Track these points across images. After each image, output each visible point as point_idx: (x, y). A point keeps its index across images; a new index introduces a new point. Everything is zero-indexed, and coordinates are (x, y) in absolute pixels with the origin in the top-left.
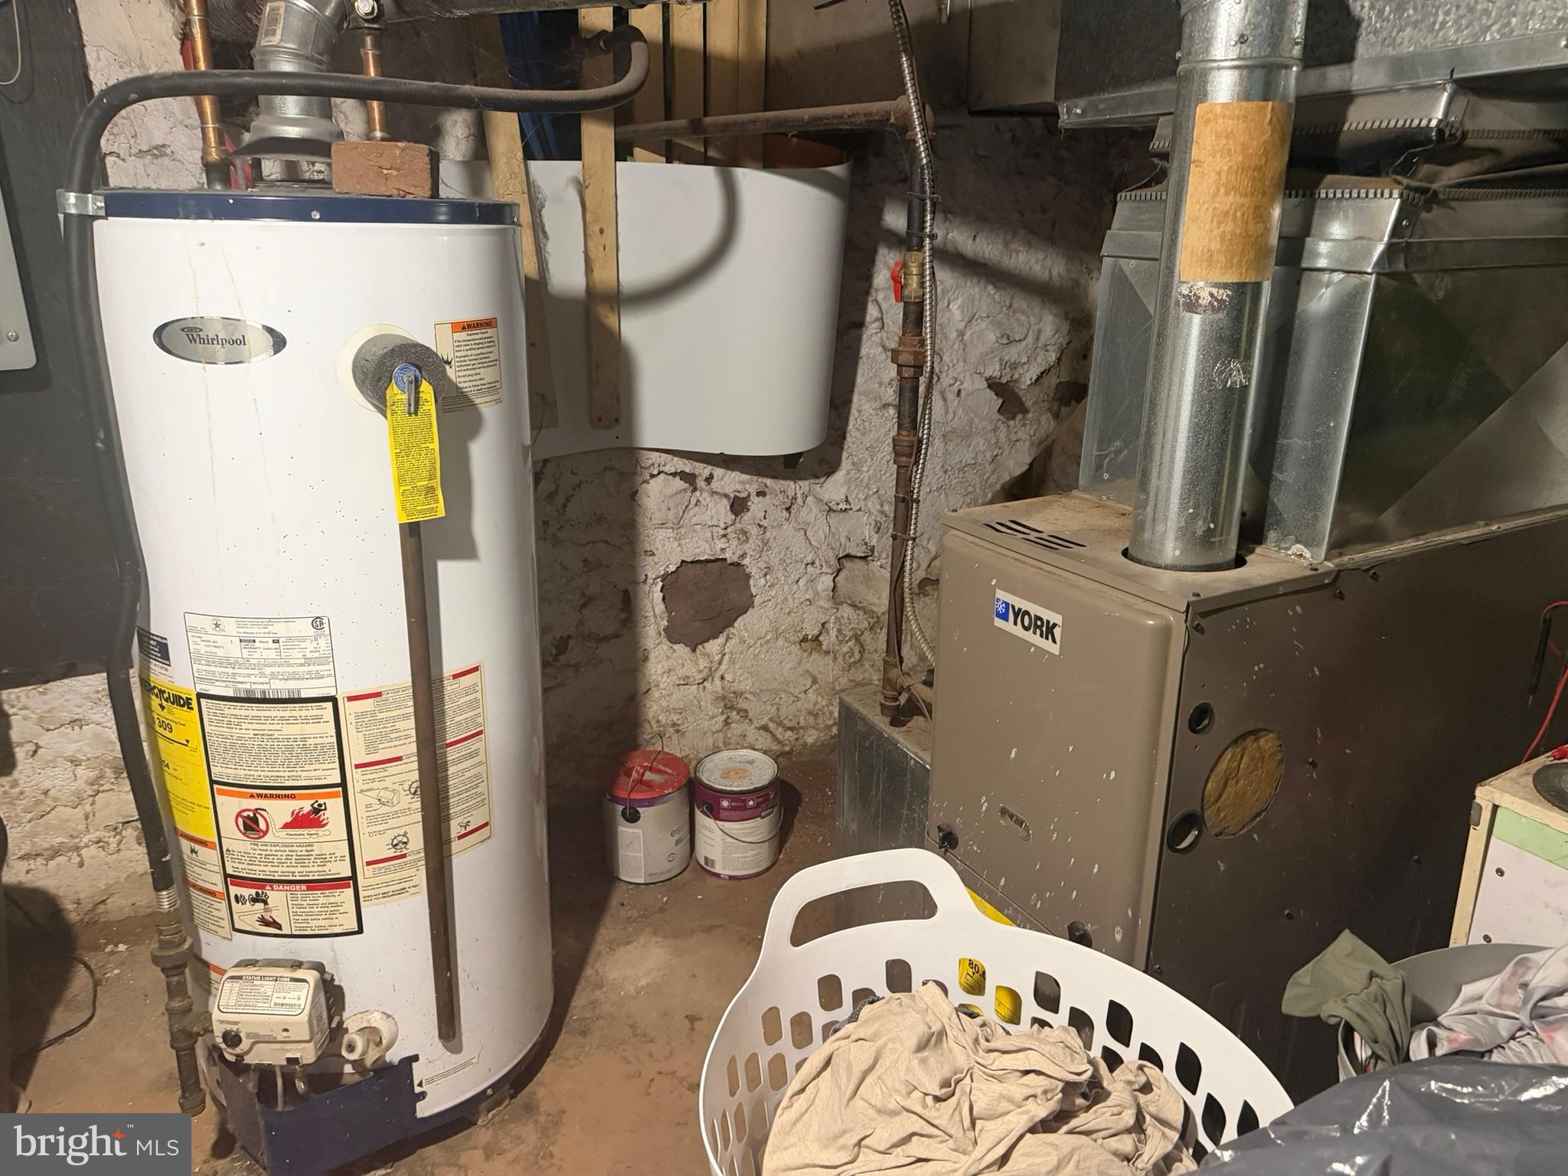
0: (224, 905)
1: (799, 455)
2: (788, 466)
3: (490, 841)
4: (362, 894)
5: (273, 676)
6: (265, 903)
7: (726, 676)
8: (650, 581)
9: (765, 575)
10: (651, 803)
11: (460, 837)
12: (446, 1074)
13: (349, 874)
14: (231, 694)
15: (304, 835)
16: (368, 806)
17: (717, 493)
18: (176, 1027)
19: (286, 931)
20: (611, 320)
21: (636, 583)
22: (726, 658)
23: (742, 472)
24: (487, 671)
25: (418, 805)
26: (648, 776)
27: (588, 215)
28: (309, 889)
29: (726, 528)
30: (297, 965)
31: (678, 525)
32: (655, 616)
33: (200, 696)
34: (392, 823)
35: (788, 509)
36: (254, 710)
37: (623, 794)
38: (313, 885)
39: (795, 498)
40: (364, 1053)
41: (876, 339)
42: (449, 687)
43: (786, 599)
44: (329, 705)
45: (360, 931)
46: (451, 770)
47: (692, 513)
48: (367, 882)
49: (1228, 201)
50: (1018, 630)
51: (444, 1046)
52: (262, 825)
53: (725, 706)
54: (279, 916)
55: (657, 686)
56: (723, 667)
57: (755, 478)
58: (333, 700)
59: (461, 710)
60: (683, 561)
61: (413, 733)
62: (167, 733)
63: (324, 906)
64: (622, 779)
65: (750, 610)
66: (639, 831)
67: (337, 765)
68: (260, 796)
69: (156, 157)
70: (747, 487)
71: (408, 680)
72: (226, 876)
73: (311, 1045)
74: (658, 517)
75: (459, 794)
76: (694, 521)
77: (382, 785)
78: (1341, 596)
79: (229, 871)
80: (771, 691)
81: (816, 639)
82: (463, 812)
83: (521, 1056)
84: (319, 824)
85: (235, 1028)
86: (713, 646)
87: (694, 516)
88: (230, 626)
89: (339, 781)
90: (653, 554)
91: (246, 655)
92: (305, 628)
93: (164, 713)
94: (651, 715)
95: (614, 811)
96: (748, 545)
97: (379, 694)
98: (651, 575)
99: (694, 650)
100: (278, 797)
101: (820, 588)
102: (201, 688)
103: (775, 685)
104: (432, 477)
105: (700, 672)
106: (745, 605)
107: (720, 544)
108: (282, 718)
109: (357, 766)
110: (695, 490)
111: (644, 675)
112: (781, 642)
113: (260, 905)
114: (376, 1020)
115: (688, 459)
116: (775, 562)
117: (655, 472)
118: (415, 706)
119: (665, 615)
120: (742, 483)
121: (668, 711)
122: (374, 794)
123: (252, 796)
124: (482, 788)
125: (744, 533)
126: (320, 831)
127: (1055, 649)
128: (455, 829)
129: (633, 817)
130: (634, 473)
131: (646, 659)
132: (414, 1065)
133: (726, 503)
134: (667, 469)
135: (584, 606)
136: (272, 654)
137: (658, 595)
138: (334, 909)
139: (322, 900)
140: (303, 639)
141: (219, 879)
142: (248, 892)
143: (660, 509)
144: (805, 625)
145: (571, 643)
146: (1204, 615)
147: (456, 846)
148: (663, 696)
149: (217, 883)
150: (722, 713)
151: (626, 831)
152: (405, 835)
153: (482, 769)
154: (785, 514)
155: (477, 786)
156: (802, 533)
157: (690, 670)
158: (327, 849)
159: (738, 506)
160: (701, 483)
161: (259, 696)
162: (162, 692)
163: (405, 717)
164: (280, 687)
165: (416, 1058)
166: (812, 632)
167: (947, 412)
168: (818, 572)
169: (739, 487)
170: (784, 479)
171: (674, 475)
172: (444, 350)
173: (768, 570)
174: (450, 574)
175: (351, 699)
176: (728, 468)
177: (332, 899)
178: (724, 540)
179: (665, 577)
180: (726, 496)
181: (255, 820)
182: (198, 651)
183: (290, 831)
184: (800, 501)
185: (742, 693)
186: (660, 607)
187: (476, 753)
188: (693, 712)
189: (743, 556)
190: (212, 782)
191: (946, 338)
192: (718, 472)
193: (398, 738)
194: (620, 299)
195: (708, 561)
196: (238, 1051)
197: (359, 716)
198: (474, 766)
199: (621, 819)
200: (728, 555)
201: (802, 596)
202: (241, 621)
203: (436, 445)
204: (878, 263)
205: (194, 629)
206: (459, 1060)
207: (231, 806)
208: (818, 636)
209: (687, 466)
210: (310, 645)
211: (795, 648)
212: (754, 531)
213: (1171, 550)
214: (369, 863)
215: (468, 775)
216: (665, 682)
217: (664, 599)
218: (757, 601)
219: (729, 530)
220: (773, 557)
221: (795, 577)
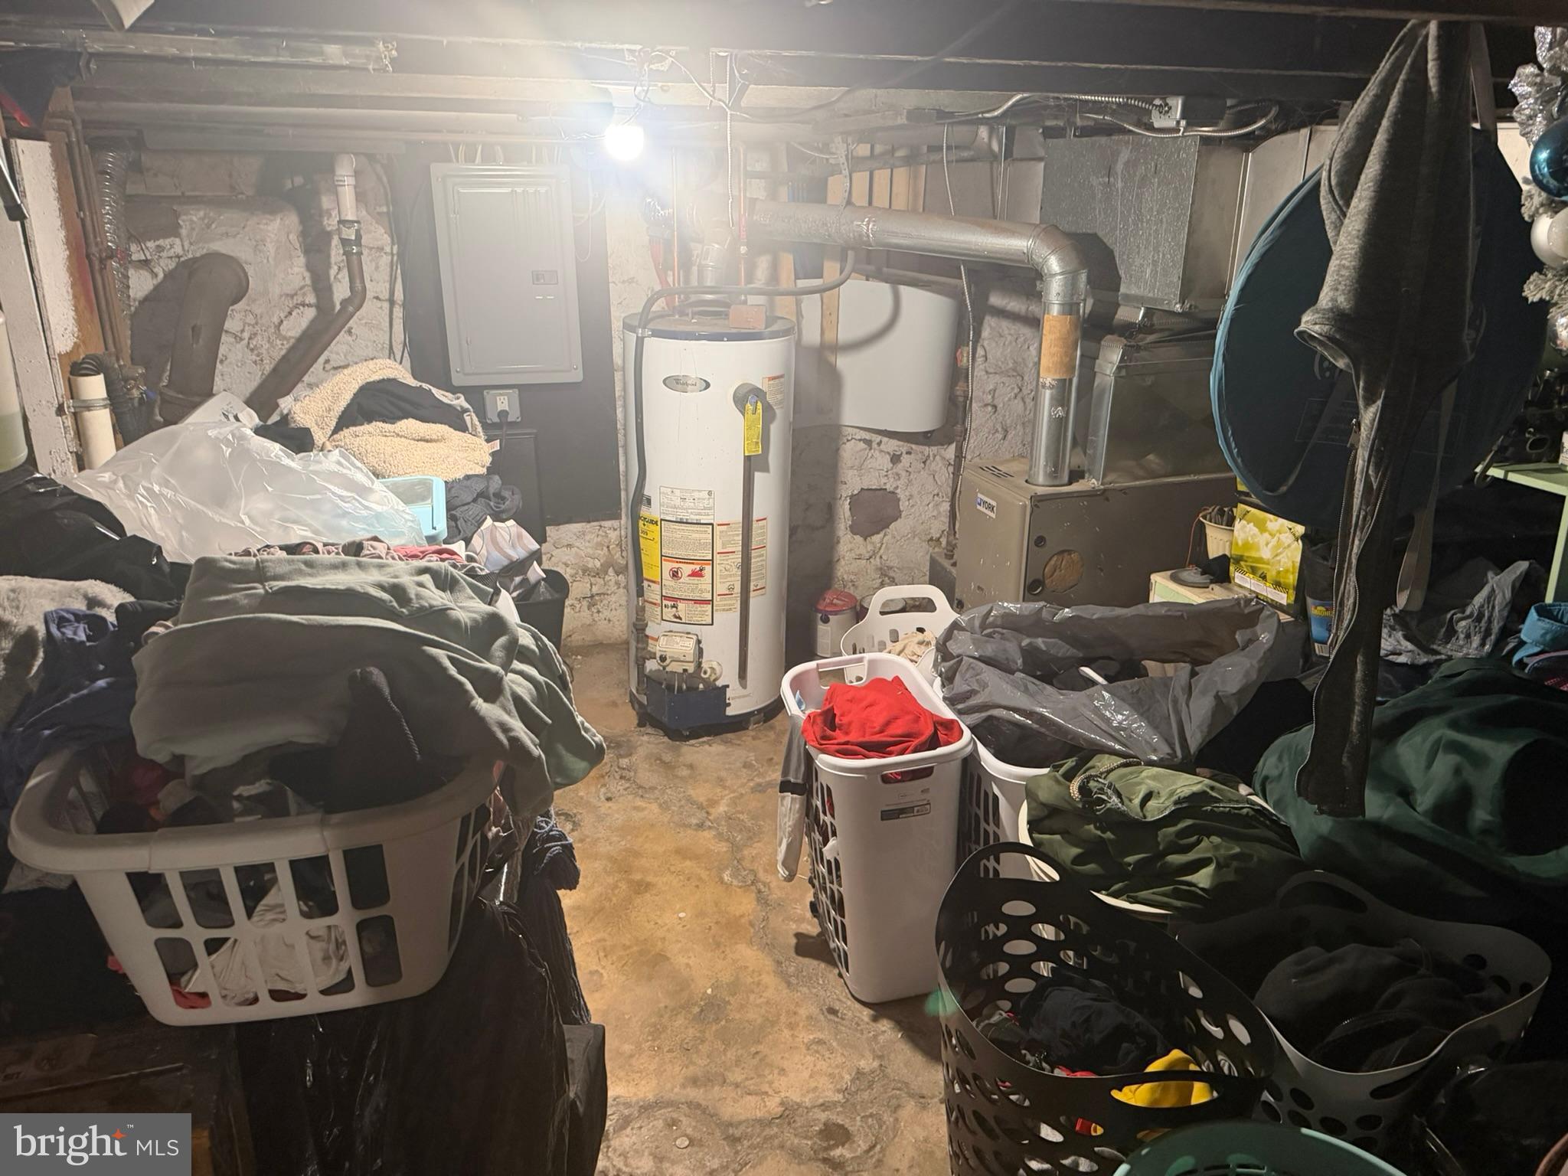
0: (659, 609)
1: (931, 432)
2: (924, 438)
3: (765, 595)
4: (715, 608)
5: (692, 513)
6: (677, 608)
7: (883, 556)
8: (843, 499)
9: (909, 500)
10: (836, 613)
11: (754, 590)
12: (739, 697)
13: (710, 598)
14: (674, 519)
15: (695, 580)
16: (720, 571)
17: (883, 451)
18: (639, 655)
19: (683, 621)
20: (832, 359)
21: (835, 499)
22: (884, 546)
23: (899, 440)
24: (769, 520)
25: (739, 573)
26: (835, 601)
27: (824, 307)
28: (694, 603)
29: (887, 472)
30: (688, 633)
31: (860, 468)
32: (845, 518)
33: (661, 520)
34: (729, 579)
35: (924, 463)
36: (683, 527)
37: (820, 607)
38: (696, 601)
39: (929, 456)
40: (710, 676)
41: (981, 367)
42: (755, 525)
43: (921, 515)
44: (711, 527)
45: (712, 624)
46: (753, 561)
47: (868, 462)
48: (717, 603)
49: (1054, 350)
50: (984, 510)
51: (739, 681)
52: (680, 575)
53: (882, 574)
54: (682, 614)
55: (843, 558)
56: (882, 551)
57: (906, 444)
58: (712, 524)
59: (758, 535)
60: (862, 489)
61: (740, 542)
62: (645, 536)
63: (699, 611)
64: (821, 602)
65: (899, 519)
66: (829, 628)
67: (711, 552)
68: (680, 562)
69: (630, 283)
70: (901, 449)
71: (741, 519)
72: (662, 596)
73: (692, 665)
74: (850, 463)
75: (755, 571)
76: (869, 466)
77: (727, 562)
78: (1107, 499)
79: (664, 594)
80: (909, 569)
81: (938, 540)
82: (756, 579)
83: (769, 702)
84: (701, 576)
85: (664, 654)
86: (876, 538)
87: (870, 463)
88: (677, 492)
89: (710, 558)
90: (846, 484)
91: (682, 504)
92: (705, 495)
93: (645, 528)
94: (839, 574)
95: (816, 616)
96: (900, 482)
97: (729, 524)
98: (844, 495)
99: (865, 540)
100: (687, 563)
101: (942, 510)
102: (662, 517)
103: (912, 565)
104: (758, 438)
105: (868, 553)
106: (896, 516)
107: (884, 480)
108: (692, 531)
109: (718, 553)
110: (871, 449)
111: (836, 551)
112: (916, 539)
113: (675, 609)
114: (715, 665)
115: (868, 432)
116: (915, 493)
117: (850, 439)
118: (742, 531)
119: (851, 518)
120: (898, 446)
121: (849, 573)
122: (723, 566)
123: (677, 562)
124: (764, 571)
125: (898, 474)
126: (702, 579)
127: (993, 516)
128: (752, 587)
129: (826, 621)
130: (838, 439)
131: (838, 542)
132: (727, 689)
133: (888, 457)
134: (856, 437)
135: (807, 509)
136: (692, 505)
137: (847, 507)
138: (703, 614)
139: (699, 609)
140: (704, 499)
141: (659, 597)
142: (670, 603)
143: (851, 459)
144: (932, 531)
146: (1039, 501)
147: (752, 594)
148: (846, 564)
149: (657, 599)
150: (880, 578)
151: (821, 627)
152: (733, 585)
153: (764, 563)
154: (922, 465)
155: (762, 570)
156: (932, 476)
157: (863, 551)
158: (704, 586)
159: (895, 459)
160: (874, 445)
161: (685, 521)
162: (645, 518)
163: (738, 535)
164: (694, 518)
165: (728, 686)
166: (936, 535)
167: (1025, 409)
168: (940, 500)
169: (896, 449)
170: (922, 445)
171: (860, 440)
172: (765, 389)
173: (910, 497)
174: (759, 477)
175: (719, 525)
176: (890, 438)
177: (703, 609)
178: (886, 478)
179: (852, 497)
180: (889, 453)
181: (677, 572)
182: (663, 502)
183: (690, 578)
184: (931, 458)
185: (891, 568)
186: (848, 513)
187: (762, 555)
188: (863, 575)
189: (897, 488)
190: (662, 556)
191: (1027, 367)
192: (885, 439)
193: (735, 544)
194: (837, 348)
195: (876, 490)
196: (665, 664)
197: (721, 532)
198: (762, 561)
199: (820, 622)
200: (888, 487)
201: (930, 514)
202: (682, 490)
203: (760, 426)
204: (984, 325)
205: (664, 493)
206: (745, 692)
207: (668, 566)
208: (939, 538)
209: (867, 436)
210: (706, 502)
211: (925, 544)
212: (904, 474)
213: (1041, 479)
214: (719, 595)
215: (759, 564)
216: (848, 556)
217: (850, 509)
218: (903, 514)
219: (889, 472)
220: (914, 490)
221: (927, 502)
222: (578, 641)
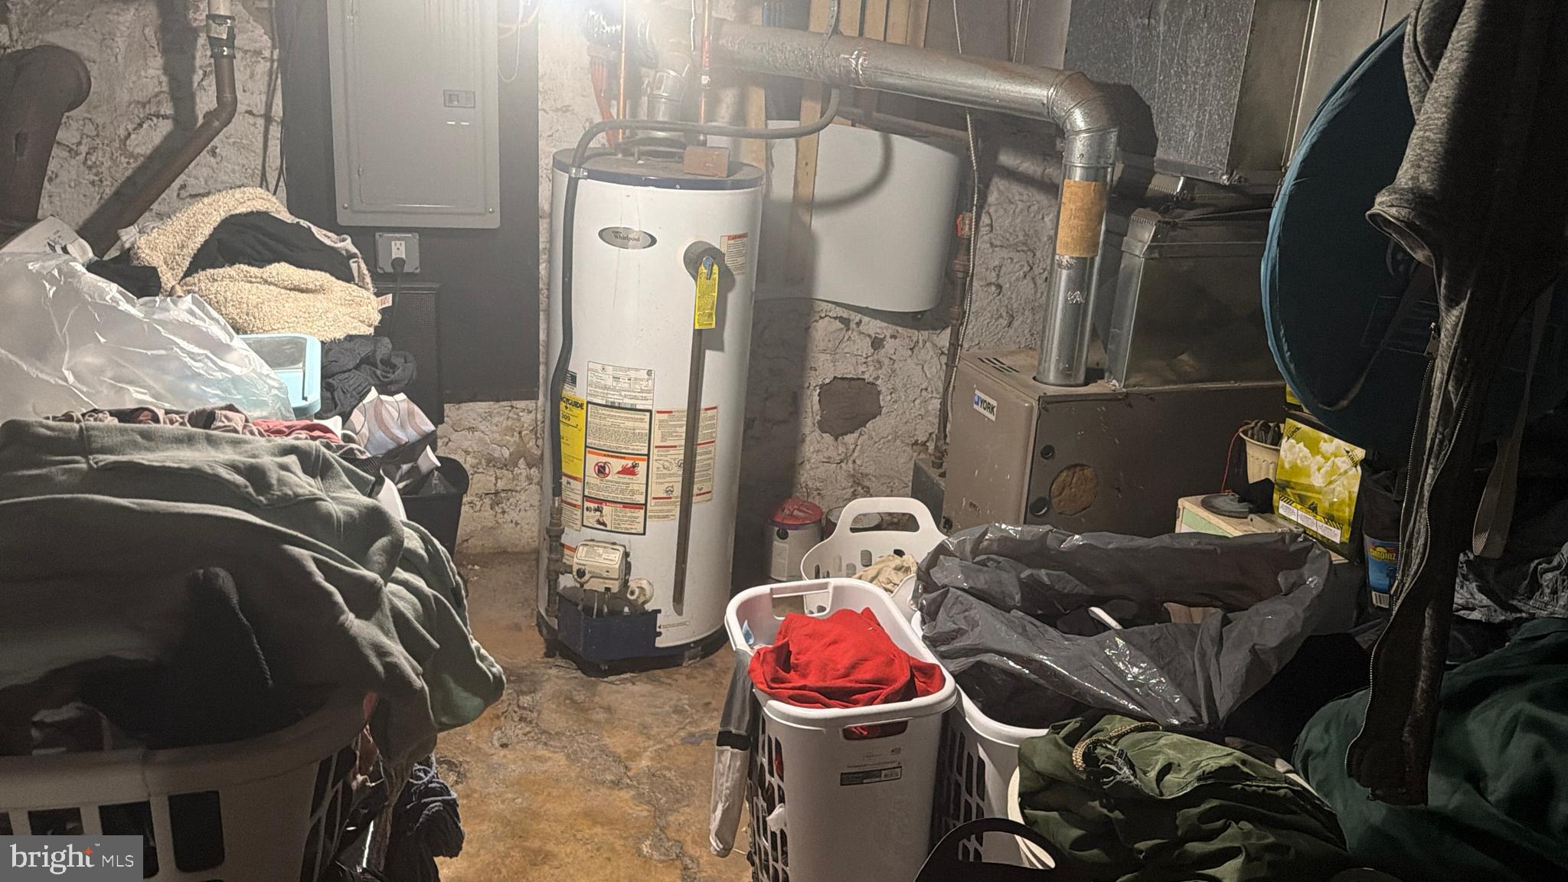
0: (579, 513)
1: (922, 313)
2: (914, 320)
3: (709, 503)
4: (648, 514)
5: (625, 396)
6: (601, 512)
7: (857, 461)
8: (811, 388)
9: (891, 393)
10: (796, 527)
11: (697, 495)
12: (673, 626)
13: (643, 502)
14: (604, 403)
15: (626, 478)
16: (658, 468)
17: (863, 333)
18: (552, 567)
19: (609, 528)
20: (806, 218)
21: (802, 387)
22: (858, 448)
23: (882, 321)
24: (721, 409)
25: (681, 473)
26: (796, 512)
27: (800, 155)
28: (624, 507)
29: (867, 358)
30: (614, 544)
31: (834, 352)
32: (812, 412)
33: (588, 403)
34: (668, 479)
35: (912, 349)
36: (614, 412)
37: (778, 520)
38: (626, 505)
39: (918, 342)
40: (638, 597)
41: (986, 238)
42: (703, 414)
43: (905, 412)
44: (648, 414)
45: (644, 534)
46: (698, 458)
47: (844, 345)
48: (651, 508)
49: (1074, 222)
50: (981, 410)
51: (674, 606)
52: (607, 471)
53: (854, 482)
54: (607, 520)
55: (809, 461)
56: (856, 454)
57: (890, 326)
58: (650, 411)
59: (707, 427)
60: (835, 377)
61: (684, 435)
62: (566, 421)
63: (630, 517)
64: (780, 513)
65: (878, 417)
66: (786, 545)
67: (647, 445)
68: (609, 456)
69: (564, 112)
70: (885, 331)
71: (686, 407)
72: (584, 496)
73: (617, 582)
74: (822, 345)
75: (700, 471)
76: (845, 351)
77: (666, 458)
78: (1130, 405)
79: (586, 494)
80: (889, 477)
81: (924, 444)
82: (701, 481)
84: (633, 473)
85: (584, 567)
86: (850, 438)
87: (847, 347)
88: (610, 370)
89: (646, 452)
90: (816, 370)
91: (614, 384)
92: (643, 374)
93: (568, 411)
94: (802, 480)
95: (772, 530)
96: (880, 371)
97: (671, 412)
98: (813, 383)
99: (836, 439)
100: (617, 457)
101: (930, 408)
102: (590, 399)
103: (892, 473)
104: (712, 309)
105: (839, 455)
106: (876, 412)
107: (862, 368)
108: (626, 418)
109: (657, 447)
110: (848, 330)
111: (801, 451)
112: (898, 442)
113: (598, 513)
114: (644, 584)
115: (846, 308)
116: (899, 386)
117: (823, 315)
118: (687, 421)
119: (819, 412)
120: (881, 328)
121: (814, 479)
122: (662, 462)
123: (605, 455)
124: (710, 471)
125: (879, 362)
126: (634, 477)
127: (993, 418)
128: (695, 491)
129: (783, 536)
130: (809, 315)
131: (803, 441)
132: (659, 615)
133: (869, 341)
134: (831, 314)
135: (767, 399)
136: (627, 385)
137: (816, 398)
138: (633, 520)
139: (629, 514)
140: (642, 380)
141: (580, 498)
142: (593, 506)
143: (823, 340)
144: (917, 434)
145: (756, 423)
146: (1048, 403)
147: (695, 499)
148: (812, 468)
149: (577, 499)
150: (852, 487)
151: (778, 544)
152: (672, 487)
153: (711, 461)
154: (910, 352)
155: (708, 470)
156: (920, 367)
157: (832, 453)
158: (636, 487)
159: (877, 343)
160: (853, 325)
161: (617, 405)
162: (568, 400)
163: (681, 426)
164: (628, 402)
165: (659, 611)
166: (922, 439)
167: (1036, 292)
168: (930, 396)
169: (879, 331)
170: (911, 328)
171: (835, 318)
172: (724, 250)
173: (893, 391)
174: (710, 356)
175: (659, 412)
176: (871, 317)
177: (634, 515)
178: (864, 365)
179: (822, 386)
180: (869, 336)
181: (604, 468)
182: (592, 381)
183: (622, 476)
184: (921, 344)
185: (867, 475)
186: (817, 407)
187: (710, 452)
188: (831, 482)
189: (877, 378)
190: (586, 447)
191: (1040, 240)
192: (866, 319)
193: (676, 436)
194: (813, 206)
195: (852, 379)
196: (583, 580)
197: (660, 421)
198: (709, 459)
199: (777, 538)
200: (866, 376)
201: (915, 412)
202: (615, 368)
203: (716, 294)
204: (991, 187)
205: (591, 370)
206: (680, 619)
207: (593, 460)
208: (926, 442)
209: (845, 314)
210: (644, 383)
211: (908, 449)
212: (886, 361)
213: (1052, 377)
214: (654, 498)
215: (705, 462)
216: (814, 458)
217: (820, 401)
218: (884, 411)
219: (869, 359)
220: (898, 382)
221: (911, 398)
222: (476, 547)
